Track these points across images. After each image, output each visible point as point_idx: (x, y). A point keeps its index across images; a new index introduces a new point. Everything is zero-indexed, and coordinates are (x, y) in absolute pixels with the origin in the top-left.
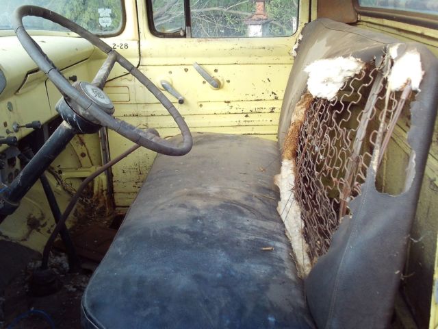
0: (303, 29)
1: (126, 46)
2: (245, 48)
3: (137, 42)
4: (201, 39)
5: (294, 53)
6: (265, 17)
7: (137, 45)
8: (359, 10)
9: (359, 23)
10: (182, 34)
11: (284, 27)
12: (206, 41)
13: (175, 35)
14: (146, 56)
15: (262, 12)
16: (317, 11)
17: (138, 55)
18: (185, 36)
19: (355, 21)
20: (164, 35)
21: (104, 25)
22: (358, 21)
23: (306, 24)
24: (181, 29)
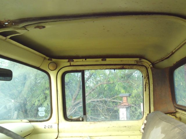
0: (147, 117)
1: (51, 126)
2: (115, 127)
3: (57, 124)
4: (91, 122)
5: (142, 131)
6: (127, 104)
7: (57, 126)
8: (177, 106)
9: (177, 113)
10: (81, 119)
11: (137, 107)
12: (94, 123)
13: (78, 120)
14: (61, 132)
15: (126, 102)
16: (154, 107)
17: (57, 131)
18: (83, 120)
19: (175, 111)
20: (72, 120)
21: (41, 115)
22: (176, 112)
23: (148, 114)
24: (81, 117)
